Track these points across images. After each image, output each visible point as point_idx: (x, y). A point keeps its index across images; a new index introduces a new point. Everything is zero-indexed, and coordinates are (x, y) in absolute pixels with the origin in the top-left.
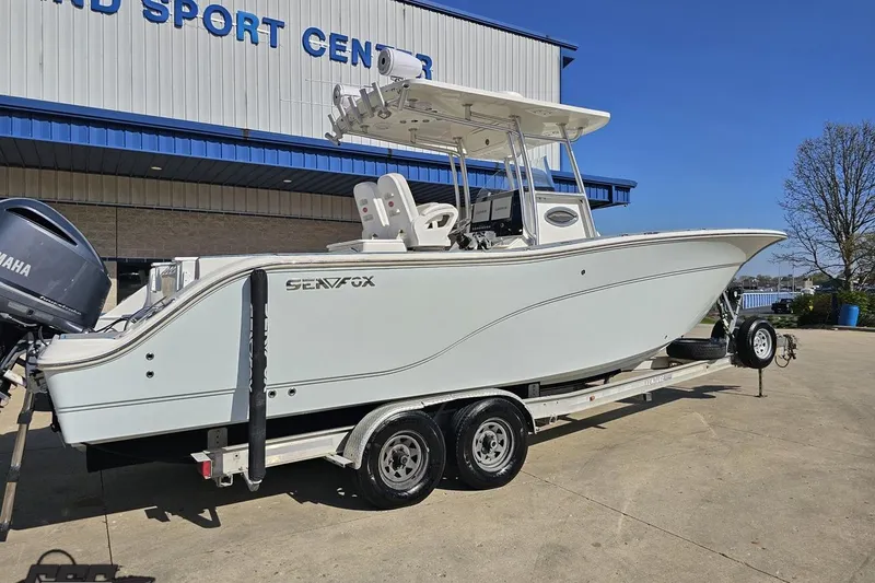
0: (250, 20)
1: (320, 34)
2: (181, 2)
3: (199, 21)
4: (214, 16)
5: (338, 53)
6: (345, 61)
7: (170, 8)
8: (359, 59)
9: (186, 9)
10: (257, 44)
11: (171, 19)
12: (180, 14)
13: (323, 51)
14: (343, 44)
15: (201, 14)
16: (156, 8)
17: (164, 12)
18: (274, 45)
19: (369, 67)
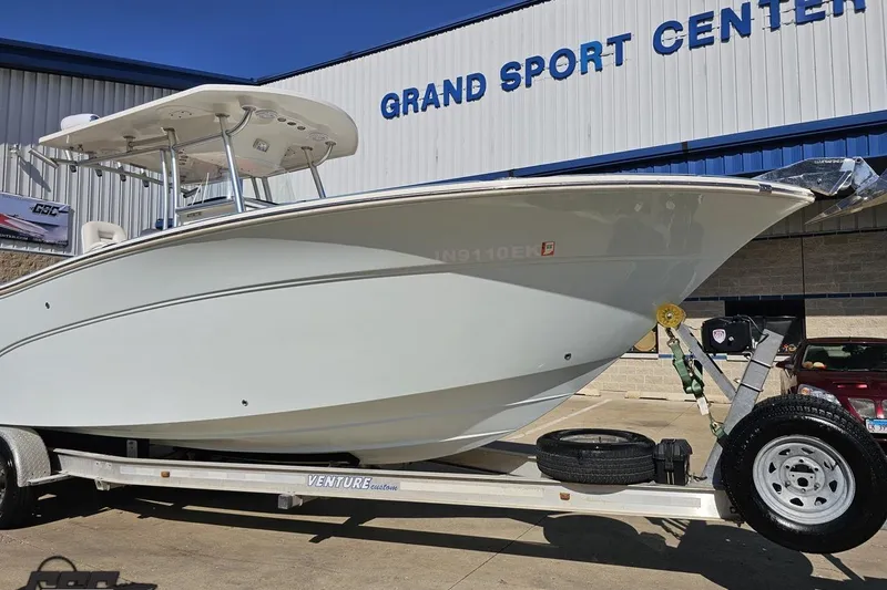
0: (593, 49)
1: (675, 26)
2: (530, 62)
3: (546, 73)
4: (559, 61)
5: (700, 37)
6: (710, 41)
7: (522, 72)
8: (733, 31)
9: (535, 67)
10: (601, 70)
11: (523, 81)
12: (531, 74)
13: (679, 43)
14: (707, 23)
15: (547, 65)
16: (510, 79)
17: (517, 78)
18: (619, 63)
19: (748, 35)
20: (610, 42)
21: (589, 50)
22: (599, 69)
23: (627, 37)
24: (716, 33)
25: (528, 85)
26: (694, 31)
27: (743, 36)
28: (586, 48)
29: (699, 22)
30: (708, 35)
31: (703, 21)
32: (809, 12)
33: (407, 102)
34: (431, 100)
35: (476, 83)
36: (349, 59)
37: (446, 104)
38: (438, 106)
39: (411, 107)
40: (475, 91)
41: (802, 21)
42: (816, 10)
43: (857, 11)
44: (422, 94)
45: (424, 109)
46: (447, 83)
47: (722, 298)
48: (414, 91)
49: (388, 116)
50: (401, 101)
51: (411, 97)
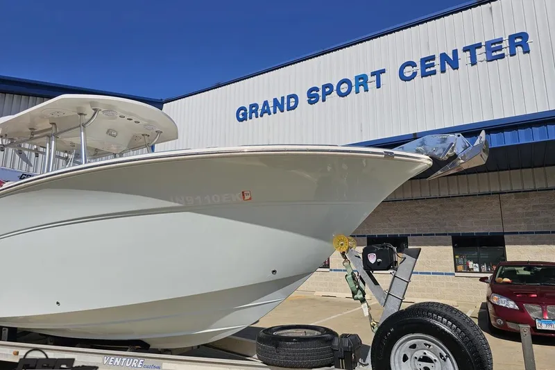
0: (362, 78)
1: (412, 64)
2: (325, 87)
3: (334, 93)
4: (342, 86)
5: (428, 70)
6: (434, 73)
7: (320, 93)
8: (447, 66)
9: (327, 90)
10: (367, 91)
11: (321, 98)
12: (325, 94)
13: (415, 74)
14: (431, 62)
15: (335, 88)
16: (313, 97)
17: (317, 96)
18: (378, 86)
19: (457, 68)
20: (373, 74)
21: (360, 79)
22: (366, 90)
23: (383, 71)
24: (437, 68)
25: (324, 100)
26: (424, 67)
27: (454, 69)
28: (358, 78)
29: (426, 61)
30: (432, 69)
31: (429, 60)
32: (494, 54)
33: (252, 112)
34: (266, 111)
35: (292, 100)
36: (218, 87)
37: (275, 113)
38: (270, 114)
39: (254, 114)
40: (292, 104)
41: (490, 59)
42: (499, 53)
43: (525, 52)
44: (260, 107)
45: (261, 116)
46: (275, 100)
47: (449, 234)
48: (256, 105)
49: (240, 120)
50: (248, 111)
51: (254, 108)
